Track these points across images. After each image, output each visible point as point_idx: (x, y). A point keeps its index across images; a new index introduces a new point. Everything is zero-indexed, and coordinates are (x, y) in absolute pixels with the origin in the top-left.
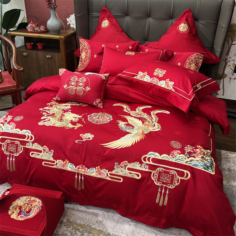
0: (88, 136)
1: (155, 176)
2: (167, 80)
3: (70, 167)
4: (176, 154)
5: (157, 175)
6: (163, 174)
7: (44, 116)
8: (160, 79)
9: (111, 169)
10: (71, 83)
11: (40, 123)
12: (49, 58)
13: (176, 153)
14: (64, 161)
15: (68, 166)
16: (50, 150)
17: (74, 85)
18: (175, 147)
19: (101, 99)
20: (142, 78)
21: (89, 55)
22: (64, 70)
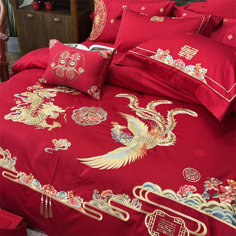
0: (63, 144)
1: (151, 221)
2: (197, 64)
3: (34, 185)
4: (187, 191)
5: (153, 221)
6: (163, 221)
7: (16, 105)
8: (188, 63)
9: (88, 198)
10: (60, 61)
11: (7, 117)
12: (57, 22)
13: (188, 189)
14: (28, 175)
15: (33, 182)
16: (12, 157)
17: (63, 64)
18: (189, 178)
19: (98, 87)
20: (161, 58)
21: (104, 19)
22: (56, 41)
